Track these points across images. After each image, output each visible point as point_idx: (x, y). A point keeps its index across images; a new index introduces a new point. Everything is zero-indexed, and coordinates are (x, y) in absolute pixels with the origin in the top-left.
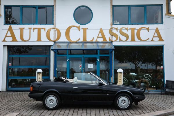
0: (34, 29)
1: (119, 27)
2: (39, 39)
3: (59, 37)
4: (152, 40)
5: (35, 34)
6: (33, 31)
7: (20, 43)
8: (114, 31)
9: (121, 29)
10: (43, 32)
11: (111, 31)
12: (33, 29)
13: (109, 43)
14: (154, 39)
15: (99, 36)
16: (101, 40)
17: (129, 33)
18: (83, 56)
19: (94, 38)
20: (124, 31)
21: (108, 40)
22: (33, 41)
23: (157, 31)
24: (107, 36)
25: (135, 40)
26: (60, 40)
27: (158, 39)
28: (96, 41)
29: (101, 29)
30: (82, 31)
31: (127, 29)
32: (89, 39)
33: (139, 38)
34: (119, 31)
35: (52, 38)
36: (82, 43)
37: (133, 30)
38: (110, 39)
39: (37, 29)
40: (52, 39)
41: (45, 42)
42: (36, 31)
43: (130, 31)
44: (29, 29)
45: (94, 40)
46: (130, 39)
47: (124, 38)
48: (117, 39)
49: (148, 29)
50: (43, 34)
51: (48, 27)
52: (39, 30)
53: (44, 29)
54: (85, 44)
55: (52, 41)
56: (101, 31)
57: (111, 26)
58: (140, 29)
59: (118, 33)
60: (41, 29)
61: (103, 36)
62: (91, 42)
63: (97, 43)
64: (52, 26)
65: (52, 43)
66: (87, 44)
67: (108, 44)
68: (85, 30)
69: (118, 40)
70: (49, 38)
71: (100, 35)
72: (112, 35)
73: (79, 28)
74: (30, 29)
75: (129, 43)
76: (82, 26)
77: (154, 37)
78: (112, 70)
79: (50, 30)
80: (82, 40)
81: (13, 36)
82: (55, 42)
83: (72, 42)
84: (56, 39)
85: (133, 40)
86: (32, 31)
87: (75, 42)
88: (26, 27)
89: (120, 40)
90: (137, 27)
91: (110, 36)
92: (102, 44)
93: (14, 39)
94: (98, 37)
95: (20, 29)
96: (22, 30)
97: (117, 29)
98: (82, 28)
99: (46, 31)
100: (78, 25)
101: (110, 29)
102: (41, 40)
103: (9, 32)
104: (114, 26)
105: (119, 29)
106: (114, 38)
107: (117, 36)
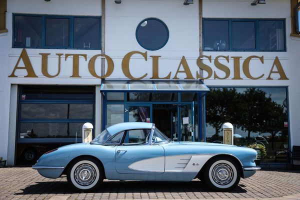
0: (67, 56)
1: (214, 55)
2: (76, 74)
3: (110, 71)
4: (269, 78)
5: (68, 65)
6: (66, 60)
7: (41, 80)
8: (206, 62)
9: (217, 58)
10: (82, 60)
11: (199, 62)
12: (64, 56)
13: (197, 81)
14: (273, 76)
15: (180, 70)
16: (183, 76)
17: (231, 66)
19: (171, 72)
20: (222, 61)
21: (194, 76)
22: (65, 78)
23: (277, 62)
24: (194, 69)
25: (241, 77)
26: (112, 77)
27: (278, 76)
28: (175, 77)
29: (184, 57)
30: (150, 61)
31: (227, 58)
32: (162, 74)
33: (248, 75)
34: (213, 61)
35: (98, 72)
36: (150, 81)
37: (237, 60)
38: (198, 76)
39: (72, 56)
41: (86, 79)
42: (70, 60)
43: (232, 61)
44: (58, 56)
45: (172, 77)
46: (232, 75)
47: (222, 74)
48: (209, 77)
49: (262, 59)
50: (83, 65)
51: (91, 53)
52: (76, 58)
53: (85, 56)
55: (98, 77)
56: (183, 61)
57: (201, 53)
58: (249, 59)
59: (212, 65)
60: (80, 56)
61: (187, 70)
62: (167, 80)
63: (177, 81)
64: (99, 52)
65: (97, 81)
68: (156, 59)
69: (213, 77)
70: (93, 73)
71: (182, 69)
72: (201, 69)
73: (145, 55)
74: (60, 55)
75: (230, 82)
76: (150, 53)
77: (272, 72)
79: (95, 57)
80: (150, 76)
81: (29, 67)
82: (103, 81)
83: (133, 80)
84: (105, 73)
85: (237, 77)
86: (63, 59)
87: (138, 80)
88: (53, 52)
89: (216, 77)
90: (244, 55)
91: (198, 69)
93: (31, 74)
94: (178, 71)
95: (41, 56)
96: (45, 57)
97: (210, 58)
98: (151, 56)
99: (88, 60)
100: (143, 50)
101: (199, 58)
102: (80, 75)
103: (21, 60)
104: (205, 53)
105: (213, 58)
106: (205, 74)
107: (209, 70)
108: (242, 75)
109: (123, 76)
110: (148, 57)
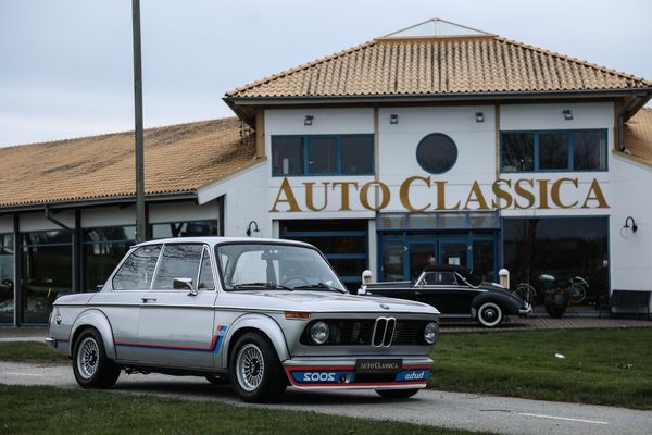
0: (335, 184)
1: (515, 177)
2: (345, 206)
3: (386, 202)
4: (585, 206)
5: (336, 195)
6: (333, 190)
7: (305, 214)
8: (504, 187)
9: (518, 182)
10: (352, 189)
11: (496, 188)
12: (331, 185)
13: (492, 212)
14: (589, 203)
15: (471, 198)
16: (475, 206)
17: (535, 191)
18: (438, 241)
19: (460, 201)
20: (525, 186)
21: (490, 206)
22: (333, 212)
23: (595, 186)
24: (489, 197)
25: (549, 206)
26: (388, 209)
27: (596, 203)
28: (466, 208)
29: (476, 182)
30: (434, 188)
31: (531, 182)
32: (449, 204)
33: (557, 201)
34: (513, 186)
35: (372, 203)
36: (434, 213)
37: (543, 184)
38: (494, 205)
39: (341, 185)
40: (372, 205)
41: (357, 211)
42: (339, 189)
43: (537, 187)
44: (324, 185)
45: (461, 208)
46: (537, 203)
47: (524, 202)
48: (509, 205)
49: (576, 182)
50: (354, 194)
51: (362, 180)
52: (345, 186)
53: (356, 184)
54: (441, 216)
55: (372, 209)
56: (476, 187)
57: (498, 176)
58: (559, 182)
59: (511, 191)
60: (349, 185)
61: (480, 199)
62: (455, 211)
63: (467, 212)
64: (371, 178)
65: (372, 215)
66: (447, 216)
67: (489, 215)
68: (441, 186)
69: (513, 206)
70: (366, 204)
71: (474, 197)
72: (499, 196)
73: (428, 181)
74: (326, 184)
75: (535, 212)
76: (435, 178)
77: (588, 198)
79: (367, 186)
80: (434, 206)
81: (291, 199)
82: (377, 212)
83: (413, 213)
84: (380, 205)
85: (544, 205)
86: (330, 189)
87: (420, 212)
88: (318, 180)
89: (516, 205)
90: (552, 177)
91: (494, 196)
92: (476, 215)
93: (294, 207)
94: (469, 200)
95: (305, 186)
96: (309, 187)
97: (509, 183)
98: (435, 182)
99: (360, 189)
100: (426, 174)
101: (495, 182)
102: (350, 207)
103: (283, 192)
104: (503, 176)
105: (513, 182)
106: (503, 203)
107: (508, 198)
108: (550, 202)
109: (401, 208)
110: (432, 183)
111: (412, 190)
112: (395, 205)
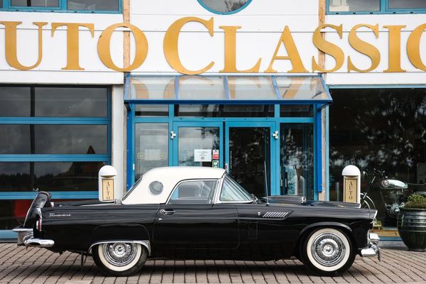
0: (55, 26)
2: (73, 62)
3: (140, 59)
5: (57, 44)
6: (52, 36)
7: (4, 75)
8: (331, 37)
9: (354, 29)
11: (318, 36)
12: (49, 26)
13: (313, 77)
15: (278, 55)
16: (284, 67)
17: (382, 44)
18: (224, 123)
19: (260, 59)
20: (366, 37)
21: (308, 67)
22: (52, 71)
24: (308, 53)
25: (403, 68)
26: (144, 69)
28: (270, 70)
29: (286, 28)
30: (220, 38)
31: (375, 32)
32: (243, 65)
34: (345, 36)
36: (220, 77)
37: (394, 32)
38: (314, 66)
39: (65, 28)
40: (119, 62)
41: (92, 72)
42: (62, 35)
43: (384, 37)
44: (37, 27)
45: (263, 69)
46: (384, 64)
47: (362, 62)
48: (339, 65)
50: (87, 44)
51: (102, 21)
52: (73, 30)
53: (91, 28)
54: (230, 82)
55: (118, 70)
56: (286, 37)
57: (321, 19)
59: (343, 44)
60: (80, 28)
61: (293, 55)
62: (253, 75)
63: (272, 77)
64: (116, 18)
65: (118, 78)
66: (239, 82)
67: (307, 82)
68: (230, 33)
69: (344, 68)
70: (106, 60)
71: (283, 52)
72: (323, 53)
73: (209, 26)
74: (40, 25)
76: (220, 20)
78: (323, 170)
79: (111, 29)
80: (219, 67)
82: (127, 74)
83: (185, 76)
84: (131, 63)
85: (395, 67)
86: (46, 34)
87: (197, 76)
88: (27, 18)
89: (351, 67)
91: (316, 53)
92: (287, 82)
94: (275, 58)
95: (4, 26)
96: (11, 29)
97: (339, 30)
98: (220, 28)
99: (97, 34)
100: (206, 14)
101: (317, 29)
102: (81, 65)
104: (330, 19)
105: (347, 28)
106: (330, 63)
107: (339, 57)
108: (405, 63)
109: (165, 68)
110: (216, 28)
111: (183, 39)
112: (156, 62)
